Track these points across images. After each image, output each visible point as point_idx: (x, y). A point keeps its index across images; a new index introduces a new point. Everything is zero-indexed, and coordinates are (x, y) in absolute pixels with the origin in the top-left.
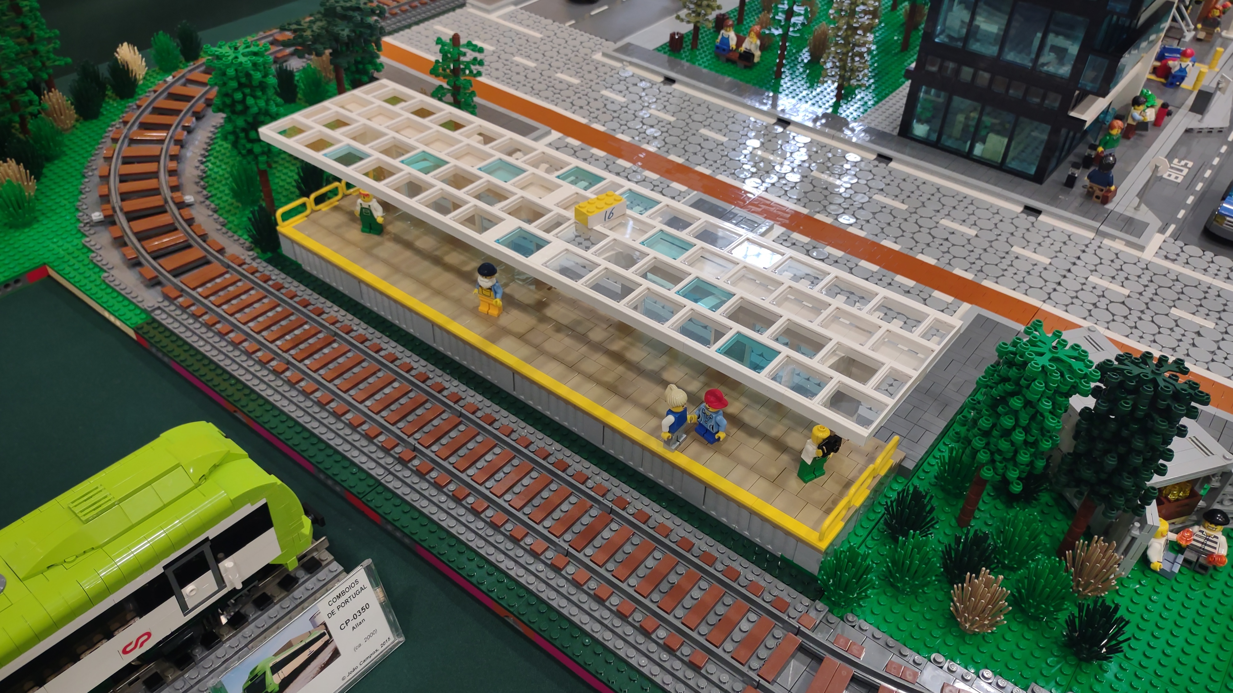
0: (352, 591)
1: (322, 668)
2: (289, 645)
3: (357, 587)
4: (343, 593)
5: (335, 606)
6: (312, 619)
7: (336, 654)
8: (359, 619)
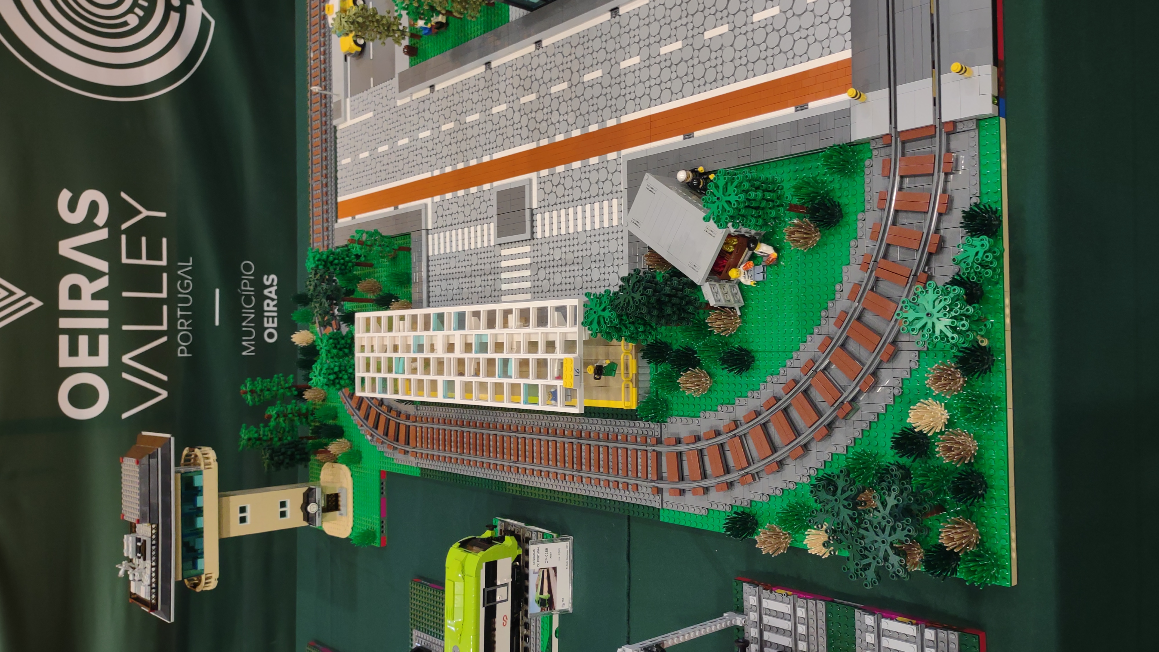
0: (536, 554)
1: (556, 576)
2: (537, 585)
3: (536, 551)
4: (534, 557)
5: (536, 563)
6: (534, 573)
7: (555, 569)
8: (549, 555)
